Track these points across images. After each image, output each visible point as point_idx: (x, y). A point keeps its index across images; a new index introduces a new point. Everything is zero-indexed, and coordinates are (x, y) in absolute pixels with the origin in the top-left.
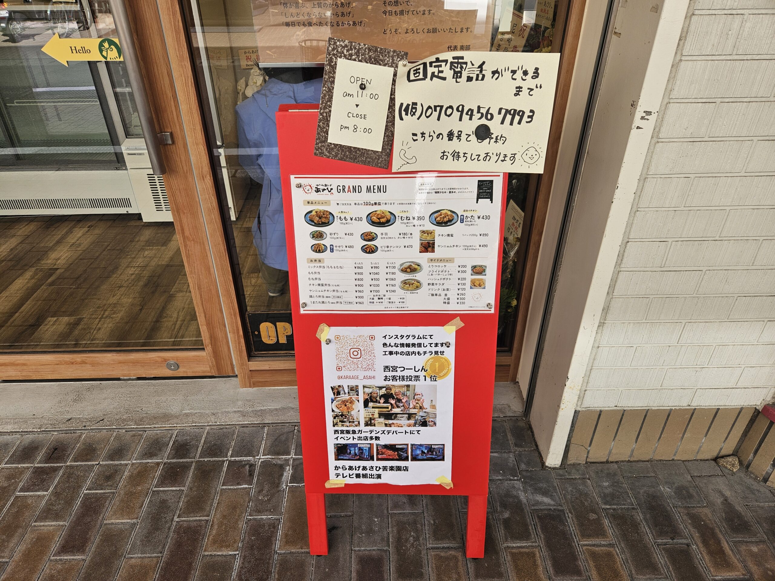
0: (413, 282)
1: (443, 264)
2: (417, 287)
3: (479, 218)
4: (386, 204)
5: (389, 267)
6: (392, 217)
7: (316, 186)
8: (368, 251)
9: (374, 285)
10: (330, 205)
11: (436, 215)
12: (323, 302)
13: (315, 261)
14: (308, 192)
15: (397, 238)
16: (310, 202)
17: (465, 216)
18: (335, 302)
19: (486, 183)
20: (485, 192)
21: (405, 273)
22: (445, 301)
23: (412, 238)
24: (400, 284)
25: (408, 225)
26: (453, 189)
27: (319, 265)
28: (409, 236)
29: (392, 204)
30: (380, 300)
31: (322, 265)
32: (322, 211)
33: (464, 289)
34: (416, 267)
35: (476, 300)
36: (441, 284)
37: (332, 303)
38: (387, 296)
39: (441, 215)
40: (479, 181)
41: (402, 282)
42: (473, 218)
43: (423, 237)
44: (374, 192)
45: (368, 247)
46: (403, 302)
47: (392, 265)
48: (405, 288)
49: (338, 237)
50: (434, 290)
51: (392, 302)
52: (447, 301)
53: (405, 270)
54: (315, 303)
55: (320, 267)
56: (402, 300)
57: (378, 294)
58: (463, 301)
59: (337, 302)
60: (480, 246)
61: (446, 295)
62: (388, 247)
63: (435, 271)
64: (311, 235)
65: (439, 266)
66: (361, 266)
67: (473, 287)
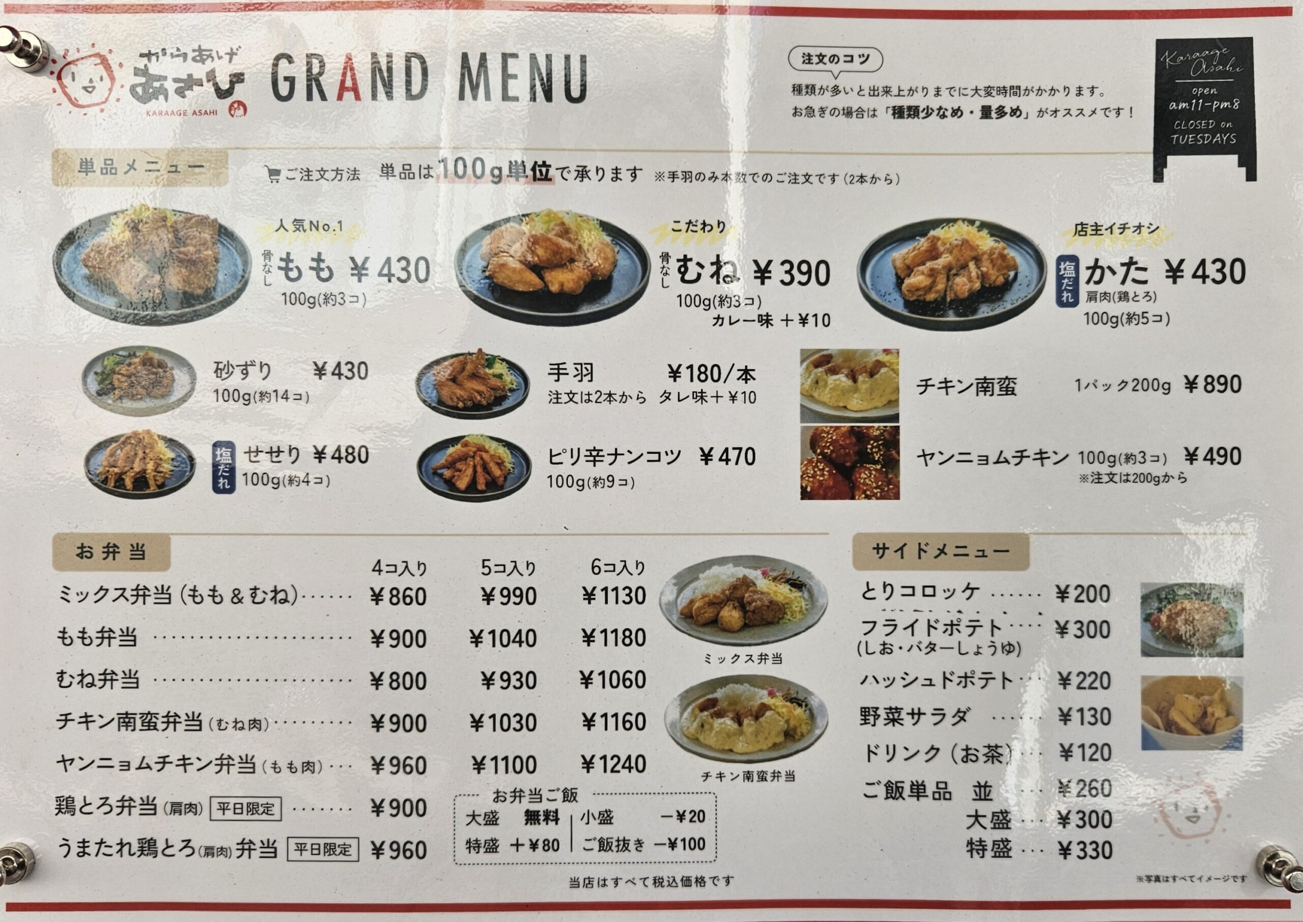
0: (763, 696)
1: (955, 579)
2: (790, 735)
3: (1174, 273)
4: (583, 173)
5: (599, 595)
6: (625, 261)
7: (141, 63)
8: (462, 484)
9: (503, 722)
10: (218, 179)
11: (901, 253)
12: (148, 847)
13: (111, 550)
14: (84, 98)
15: (653, 397)
16: (98, 165)
17: (1086, 261)
18: (232, 843)
19: (1209, 59)
20: (1205, 114)
21: (708, 632)
22: (977, 833)
23: (751, 398)
24: (674, 714)
25: (724, 312)
26: (1003, 91)
27: (130, 579)
28: (735, 385)
29: (625, 175)
30: (543, 831)
31: (151, 579)
32: (172, 219)
33: (1103, 752)
34: (782, 592)
35: (1187, 828)
36: (950, 711)
37: (209, 851)
38: (587, 802)
39: (933, 253)
40: (1163, 46)
41: (687, 698)
42: (1140, 276)
43: (825, 395)
44: (505, 97)
45: (463, 458)
46: (698, 844)
47: (623, 581)
48: (711, 739)
49: (268, 386)
50: (901, 754)
51: (624, 844)
52: (991, 836)
53: (709, 614)
54: (92, 849)
55: (141, 593)
56: (688, 830)
57: (525, 781)
58: (1100, 834)
59: (246, 846)
60: (1191, 456)
61: (983, 791)
62: (595, 455)
63: (903, 621)
64: (92, 380)
65: (930, 591)
66: (415, 583)
67: (1160, 734)
